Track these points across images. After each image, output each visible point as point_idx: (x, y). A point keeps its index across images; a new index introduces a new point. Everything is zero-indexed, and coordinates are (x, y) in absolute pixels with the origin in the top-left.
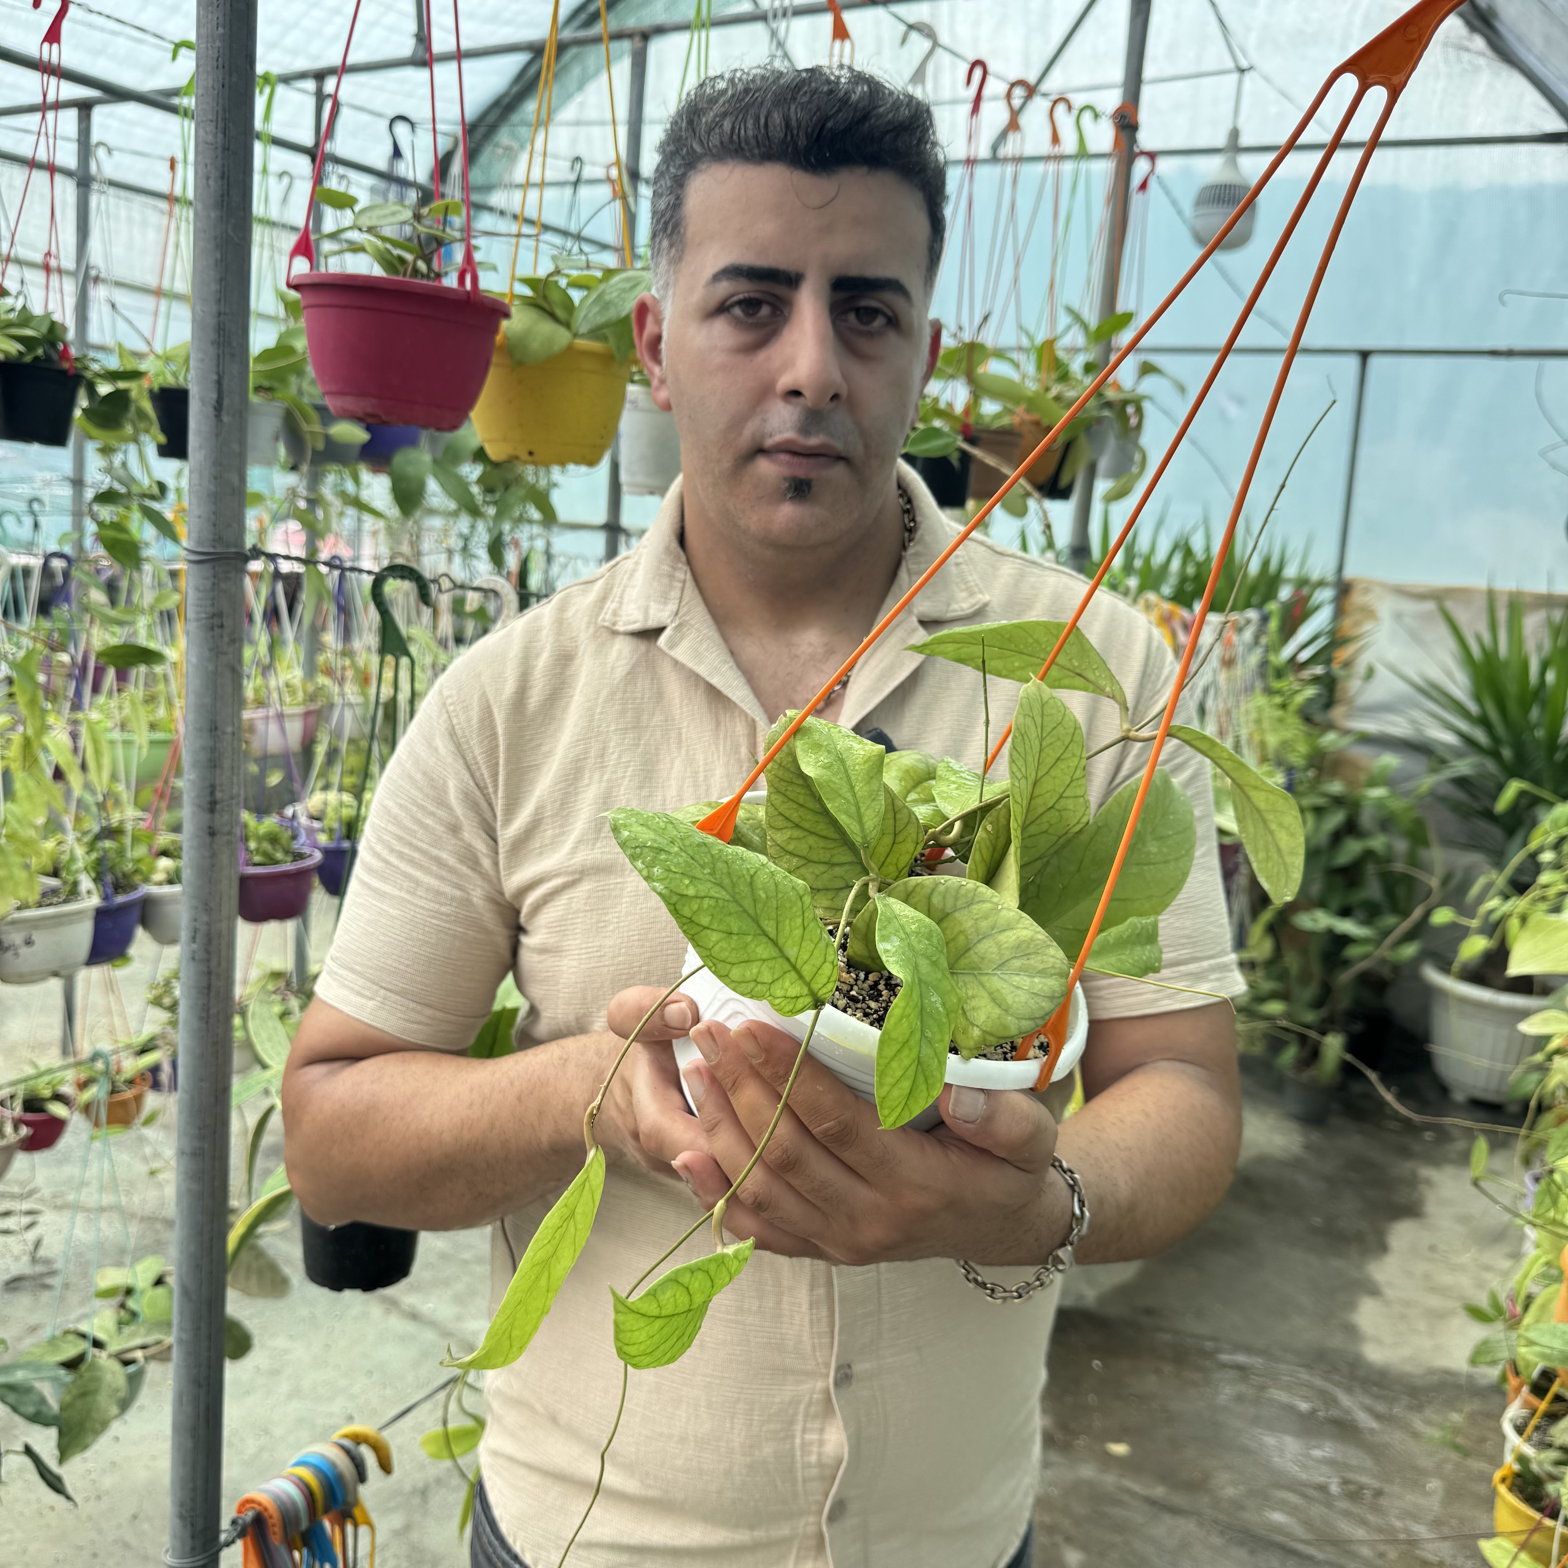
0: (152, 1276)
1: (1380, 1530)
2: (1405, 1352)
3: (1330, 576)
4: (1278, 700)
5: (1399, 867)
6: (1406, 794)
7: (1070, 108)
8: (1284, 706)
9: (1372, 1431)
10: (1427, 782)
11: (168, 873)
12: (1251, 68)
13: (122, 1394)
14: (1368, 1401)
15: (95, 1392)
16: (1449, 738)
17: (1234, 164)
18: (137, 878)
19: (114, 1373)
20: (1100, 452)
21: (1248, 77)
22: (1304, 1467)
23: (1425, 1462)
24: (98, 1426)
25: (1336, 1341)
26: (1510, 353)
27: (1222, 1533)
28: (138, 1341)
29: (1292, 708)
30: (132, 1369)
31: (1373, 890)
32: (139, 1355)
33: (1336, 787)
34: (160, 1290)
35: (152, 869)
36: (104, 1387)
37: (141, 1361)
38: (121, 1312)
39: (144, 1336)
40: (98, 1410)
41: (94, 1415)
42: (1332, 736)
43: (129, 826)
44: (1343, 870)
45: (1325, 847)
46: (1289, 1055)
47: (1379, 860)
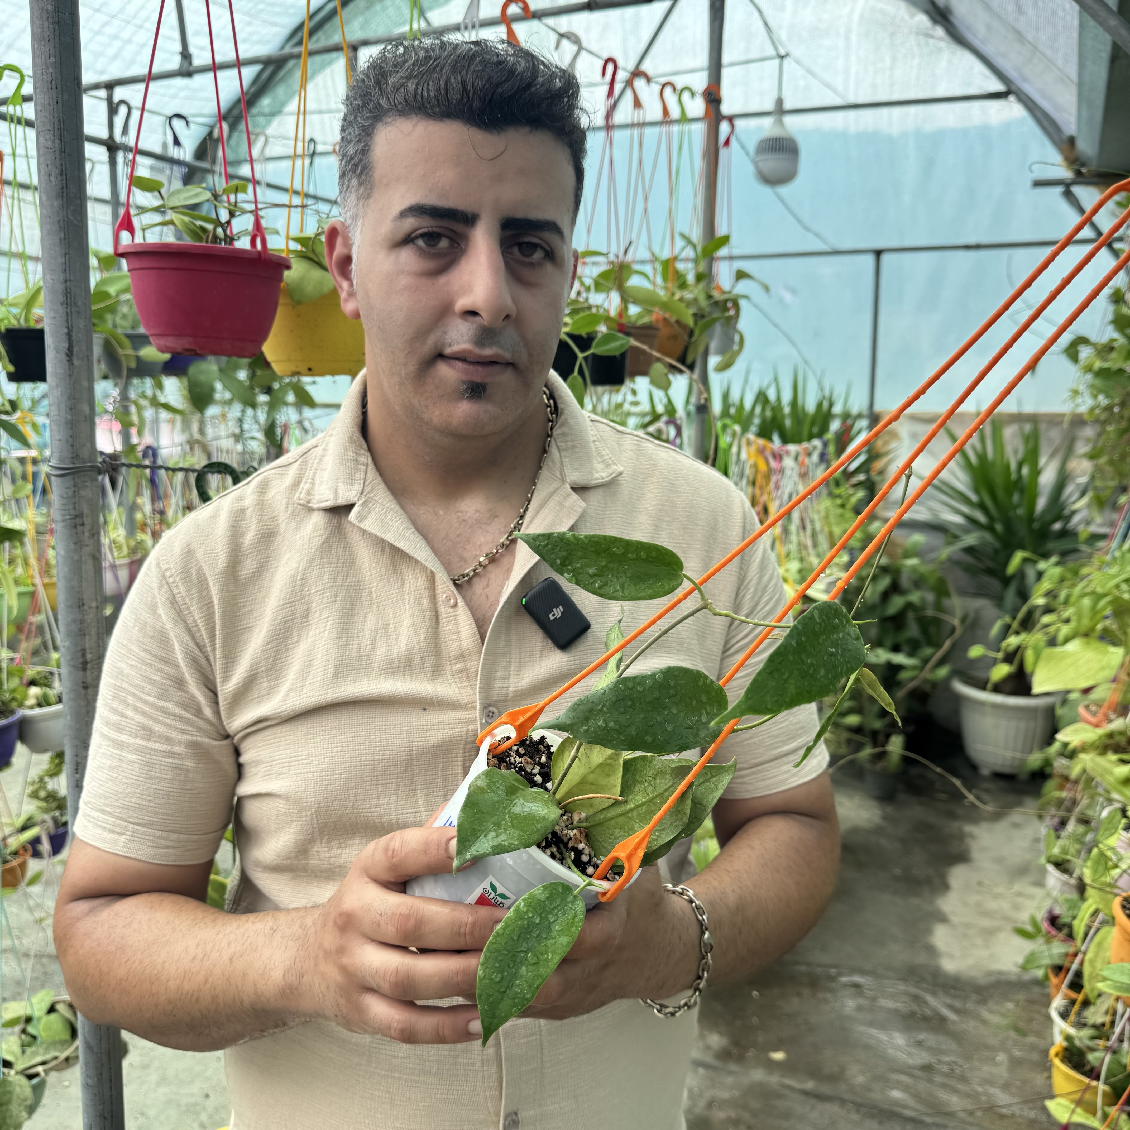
0: (45, 1005)
1: (968, 1096)
2: (970, 961)
3: (865, 411)
4: (839, 501)
5: (930, 612)
6: (932, 561)
7: (674, 89)
8: (843, 506)
9: (954, 1022)
10: (946, 552)
11: (37, 698)
12: (787, 55)
13: (29, 1101)
14: (949, 1001)
15: (8, 1102)
16: (957, 519)
17: (780, 123)
18: (14, 705)
19: (21, 1086)
20: (711, 337)
21: (786, 61)
22: (909, 1054)
23: (993, 1041)
25: (921, 959)
26: (978, 247)
27: (858, 1111)
28: (39, 1059)
29: (849, 506)
30: (35, 1081)
31: (913, 630)
32: (40, 1069)
34: (53, 1016)
35: (25, 697)
36: (15, 1097)
37: (42, 1074)
38: (23, 1036)
39: (44, 1054)
40: (11, 1117)
41: (8, 1121)
42: (877, 524)
43: (5, 665)
44: (893, 618)
45: (878, 601)
46: (865, 754)
47: (917, 609)
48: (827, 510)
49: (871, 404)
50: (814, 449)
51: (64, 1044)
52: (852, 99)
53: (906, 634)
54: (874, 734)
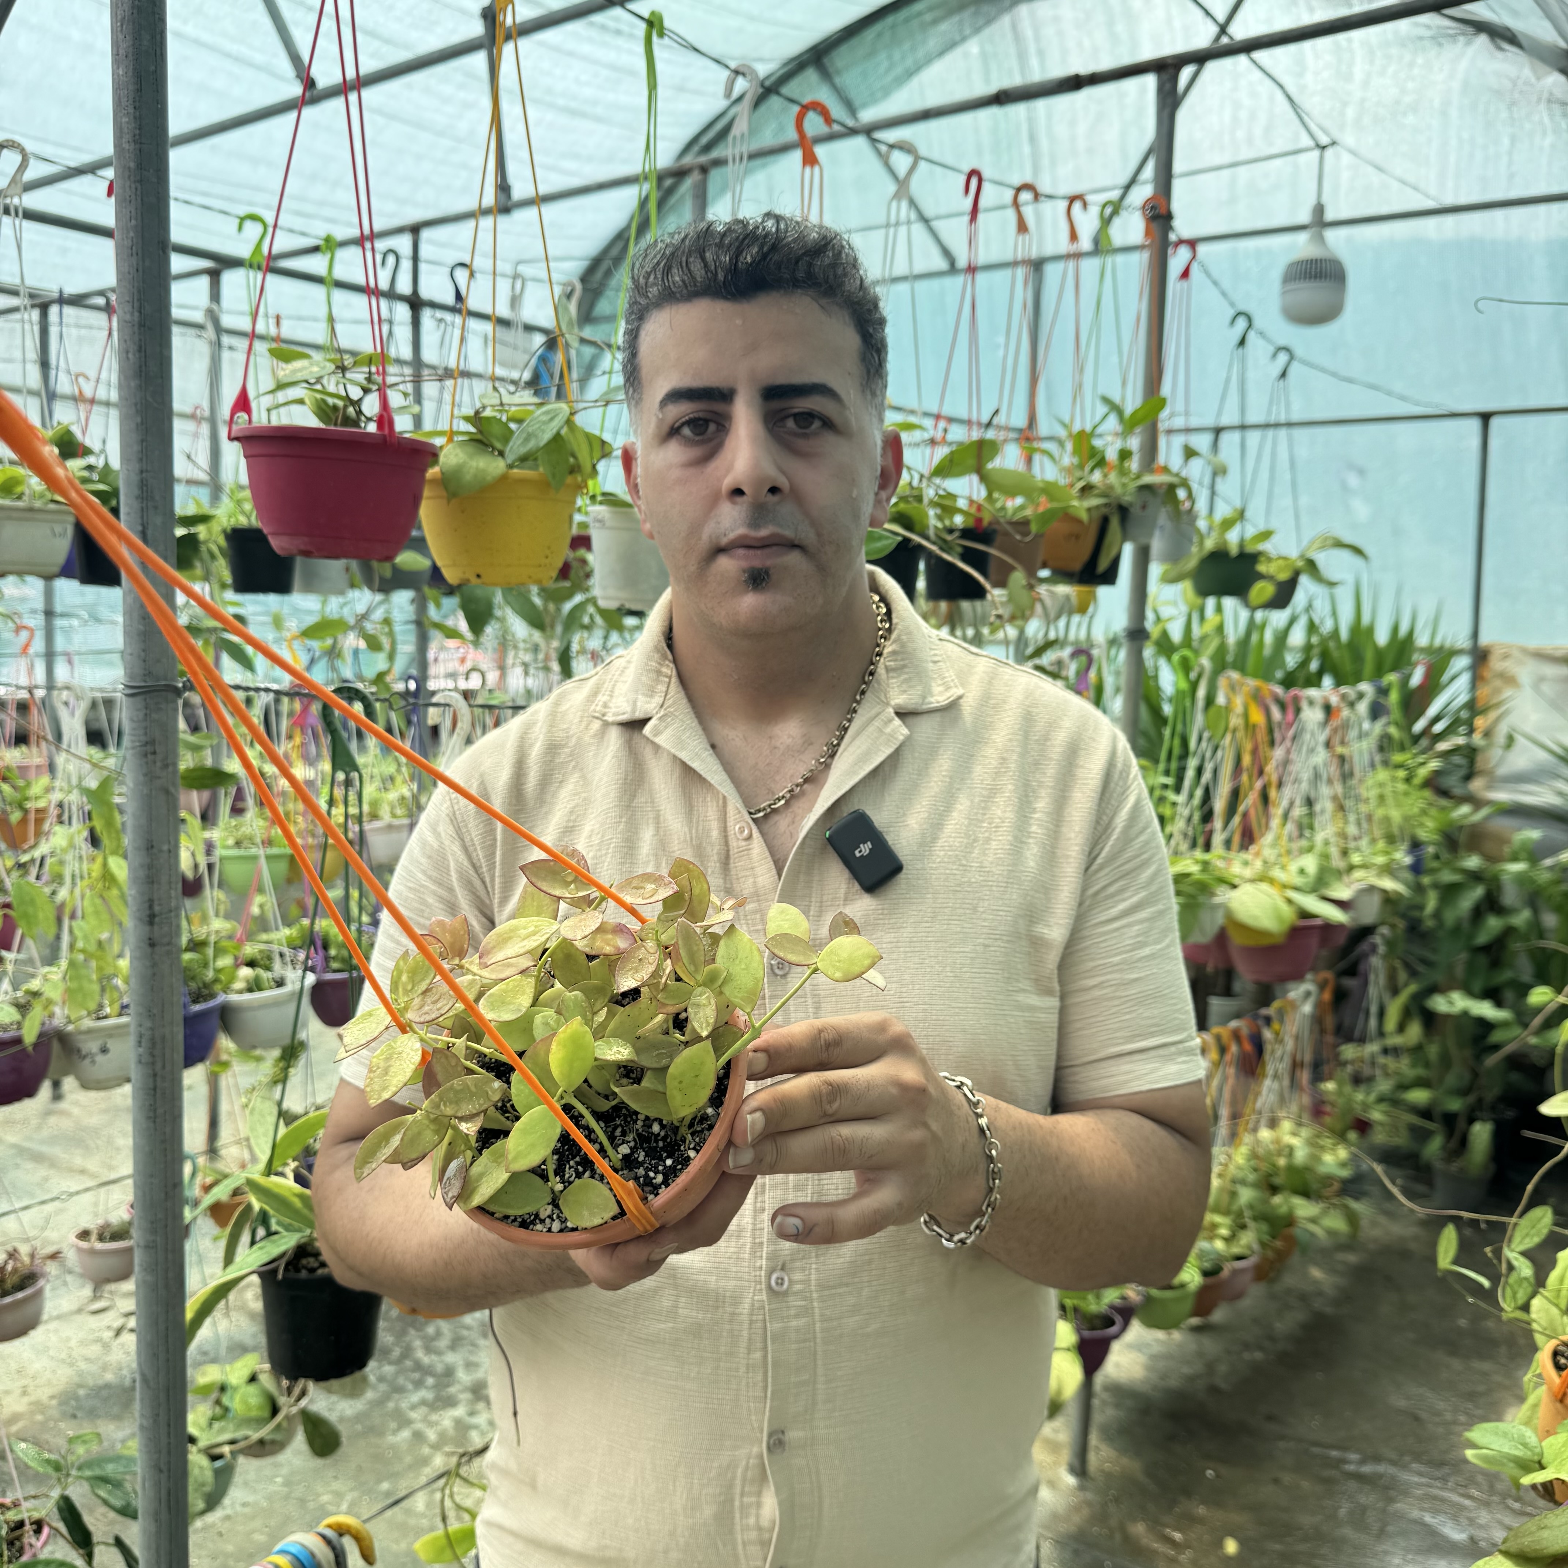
0: (246, 1373)
3: (1465, 644)
4: (1402, 774)
7: (1085, 205)
8: (1408, 780)
11: (248, 981)
12: (1334, 143)
13: (208, 1489)
17: (1320, 239)
18: (218, 987)
19: (201, 1468)
20: (1151, 535)
21: (1330, 153)
28: (227, 1437)
29: (1417, 781)
30: (219, 1464)
31: (1524, 968)
32: (226, 1449)
33: (1473, 862)
34: (252, 1387)
35: (233, 978)
36: (192, 1480)
37: (228, 1455)
38: (215, 1408)
39: (233, 1432)
42: (1465, 809)
43: (213, 939)
44: (1486, 949)
45: (1466, 925)
46: (1434, 1147)
47: (1526, 938)
48: (1381, 785)
49: (1475, 634)
50: (1361, 696)
51: (260, 1422)
52: (1449, 200)
53: (1507, 975)
54: (1449, 1120)
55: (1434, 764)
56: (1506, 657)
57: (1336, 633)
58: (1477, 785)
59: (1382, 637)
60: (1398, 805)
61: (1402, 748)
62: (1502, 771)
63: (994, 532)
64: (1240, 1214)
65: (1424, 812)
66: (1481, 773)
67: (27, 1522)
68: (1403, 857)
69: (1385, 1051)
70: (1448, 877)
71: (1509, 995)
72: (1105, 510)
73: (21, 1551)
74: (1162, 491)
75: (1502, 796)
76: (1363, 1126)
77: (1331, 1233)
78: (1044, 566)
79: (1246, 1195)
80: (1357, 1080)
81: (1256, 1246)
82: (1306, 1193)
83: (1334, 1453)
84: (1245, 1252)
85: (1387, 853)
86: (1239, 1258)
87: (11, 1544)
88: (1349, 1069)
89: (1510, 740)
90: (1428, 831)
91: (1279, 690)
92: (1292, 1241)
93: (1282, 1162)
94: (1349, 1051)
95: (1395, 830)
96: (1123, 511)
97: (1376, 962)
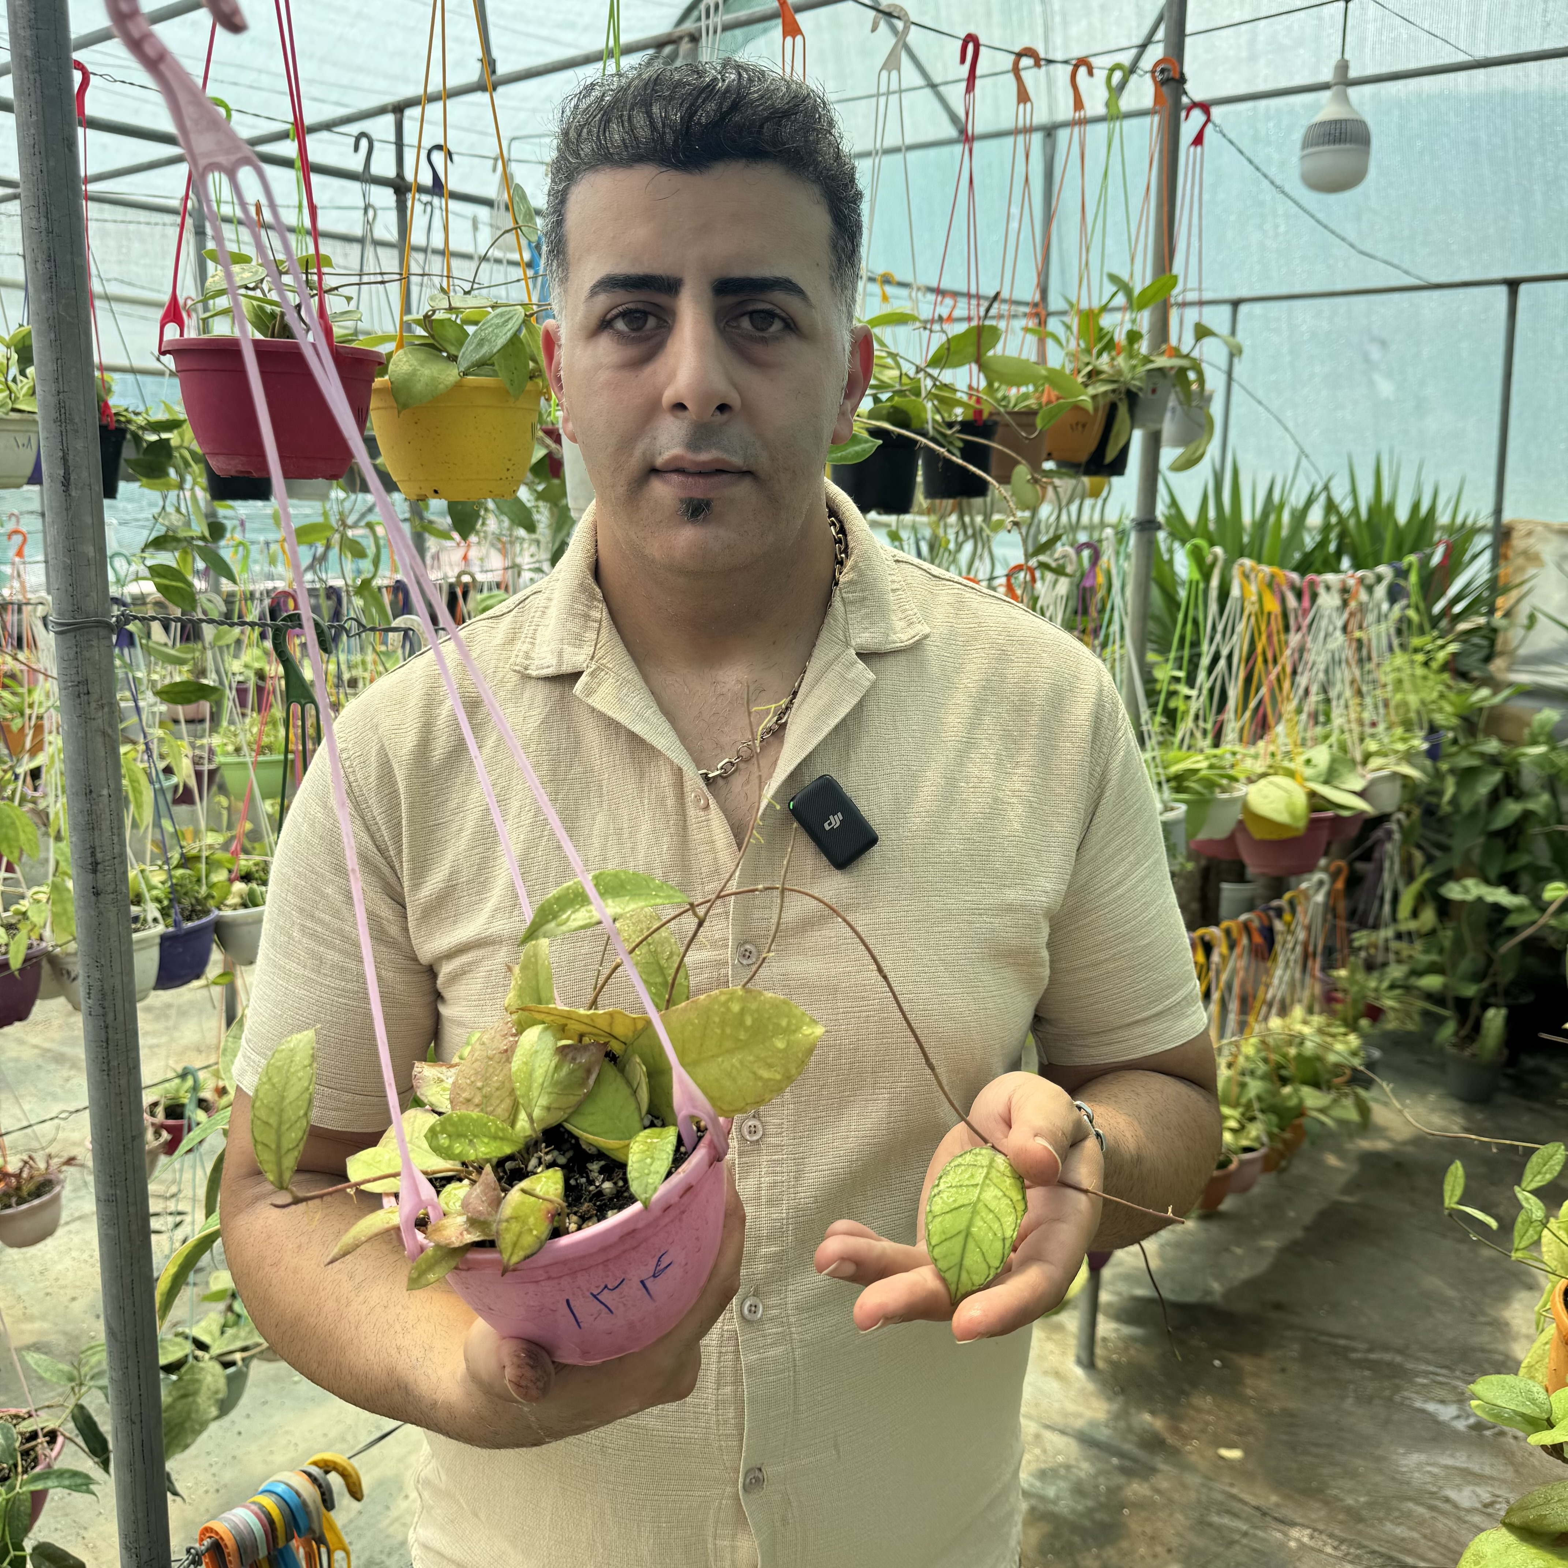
3: (1487, 522)
4: (1420, 657)
7: (1091, 69)
8: (1426, 664)
11: (241, 897)
13: (220, 1396)
15: (195, 1393)
17: (1345, 99)
18: (211, 903)
19: (213, 1375)
24: (197, 1427)
28: (239, 1344)
29: (1435, 665)
30: (232, 1370)
32: (238, 1356)
33: (1492, 746)
35: (227, 894)
36: (204, 1389)
37: (240, 1363)
38: (229, 1314)
39: (246, 1339)
40: (197, 1411)
41: (193, 1416)
42: (1484, 692)
43: (205, 854)
44: (1503, 833)
45: (1483, 808)
46: (1448, 1031)
47: (1544, 822)
48: (1399, 670)
49: (1498, 511)
50: (1379, 579)
52: (1481, 52)
53: (1523, 859)
54: (1462, 1006)
55: (1453, 648)
56: (1529, 534)
57: (1355, 510)
58: (1498, 665)
59: (1402, 515)
60: (1416, 690)
61: (1422, 632)
62: (1523, 652)
63: (996, 423)
64: (1249, 1106)
65: (1442, 696)
66: (1502, 654)
67: (40, 1434)
68: (1420, 744)
69: (1399, 936)
70: (1466, 761)
71: (1525, 880)
72: (1112, 396)
73: (36, 1461)
74: (1173, 372)
75: (1524, 678)
76: (1374, 1013)
77: (1342, 1122)
78: (1049, 457)
79: (1255, 1087)
80: (1370, 967)
81: (1265, 1139)
82: (1316, 1084)
83: (1342, 1342)
84: (1255, 1145)
85: (1404, 740)
86: (1247, 1150)
87: (25, 1454)
88: (1363, 954)
89: (1532, 619)
90: (1446, 716)
91: (1295, 576)
92: (1300, 1132)
93: (1293, 1051)
94: (1362, 938)
95: (1413, 715)
96: (1132, 397)
97: (1391, 848)
